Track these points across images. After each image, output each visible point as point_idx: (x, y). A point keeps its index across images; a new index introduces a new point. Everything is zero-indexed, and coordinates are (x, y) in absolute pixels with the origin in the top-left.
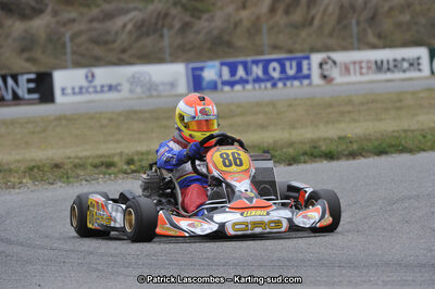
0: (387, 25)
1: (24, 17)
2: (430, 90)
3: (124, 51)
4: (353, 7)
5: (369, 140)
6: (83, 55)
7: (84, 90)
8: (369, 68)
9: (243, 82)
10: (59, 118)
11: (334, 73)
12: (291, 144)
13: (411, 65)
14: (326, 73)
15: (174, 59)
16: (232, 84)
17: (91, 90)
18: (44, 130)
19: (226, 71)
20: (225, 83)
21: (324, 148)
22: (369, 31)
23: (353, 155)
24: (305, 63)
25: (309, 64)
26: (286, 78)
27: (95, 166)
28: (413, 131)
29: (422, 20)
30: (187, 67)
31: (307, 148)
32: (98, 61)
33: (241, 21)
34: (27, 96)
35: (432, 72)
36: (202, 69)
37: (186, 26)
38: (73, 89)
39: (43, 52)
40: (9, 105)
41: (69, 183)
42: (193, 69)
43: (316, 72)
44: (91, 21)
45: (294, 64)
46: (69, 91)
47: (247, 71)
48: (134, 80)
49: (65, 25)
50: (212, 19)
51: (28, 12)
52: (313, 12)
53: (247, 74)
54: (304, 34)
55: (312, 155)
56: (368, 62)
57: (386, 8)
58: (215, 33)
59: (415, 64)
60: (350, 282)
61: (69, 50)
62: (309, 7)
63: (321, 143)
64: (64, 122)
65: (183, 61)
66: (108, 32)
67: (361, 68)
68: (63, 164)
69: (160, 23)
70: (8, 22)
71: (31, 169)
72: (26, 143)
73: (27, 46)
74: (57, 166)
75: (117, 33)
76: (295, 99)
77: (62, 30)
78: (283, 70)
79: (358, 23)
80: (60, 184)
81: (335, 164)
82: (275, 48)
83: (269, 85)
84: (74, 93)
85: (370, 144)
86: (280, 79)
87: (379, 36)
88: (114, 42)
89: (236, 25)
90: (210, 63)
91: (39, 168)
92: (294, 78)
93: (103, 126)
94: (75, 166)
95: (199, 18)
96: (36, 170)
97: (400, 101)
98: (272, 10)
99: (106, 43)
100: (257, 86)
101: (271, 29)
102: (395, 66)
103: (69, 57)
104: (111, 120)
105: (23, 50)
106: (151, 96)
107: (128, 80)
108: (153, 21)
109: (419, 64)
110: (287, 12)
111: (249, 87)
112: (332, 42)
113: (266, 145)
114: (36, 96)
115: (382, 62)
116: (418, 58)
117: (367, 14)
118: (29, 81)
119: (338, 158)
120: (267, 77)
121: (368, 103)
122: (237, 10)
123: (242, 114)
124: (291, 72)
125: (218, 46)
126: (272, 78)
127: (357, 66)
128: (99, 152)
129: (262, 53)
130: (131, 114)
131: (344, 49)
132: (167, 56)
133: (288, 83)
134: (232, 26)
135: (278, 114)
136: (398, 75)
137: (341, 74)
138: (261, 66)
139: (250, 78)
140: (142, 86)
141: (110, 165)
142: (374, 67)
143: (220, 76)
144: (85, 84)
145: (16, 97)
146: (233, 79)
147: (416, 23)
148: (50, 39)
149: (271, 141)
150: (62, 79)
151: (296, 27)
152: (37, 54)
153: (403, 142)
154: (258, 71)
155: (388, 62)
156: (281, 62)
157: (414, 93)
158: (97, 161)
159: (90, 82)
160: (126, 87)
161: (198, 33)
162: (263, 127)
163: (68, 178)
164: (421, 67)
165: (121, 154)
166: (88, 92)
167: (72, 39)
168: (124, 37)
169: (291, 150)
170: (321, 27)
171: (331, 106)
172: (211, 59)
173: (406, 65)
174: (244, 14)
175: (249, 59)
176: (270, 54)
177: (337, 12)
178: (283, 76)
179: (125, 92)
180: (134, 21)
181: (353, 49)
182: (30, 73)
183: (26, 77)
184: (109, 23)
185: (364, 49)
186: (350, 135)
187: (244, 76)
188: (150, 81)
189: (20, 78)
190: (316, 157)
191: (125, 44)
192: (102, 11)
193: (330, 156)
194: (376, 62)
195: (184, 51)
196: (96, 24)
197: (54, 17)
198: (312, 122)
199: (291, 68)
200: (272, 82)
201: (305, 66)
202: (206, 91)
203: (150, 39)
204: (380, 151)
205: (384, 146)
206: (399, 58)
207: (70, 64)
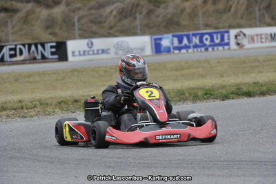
1: (48, 6)
3: (111, 28)
6: (85, 31)
7: (86, 53)
8: (266, 38)
9: (187, 47)
10: (73, 71)
11: (245, 42)
12: (224, 87)
14: (239, 42)
15: (143, 33)
16: (180, 49)
17: (91, 53)
18: (64, 79)
19: (176, 40)
20: (175, 48)
21: (245, 89)
22: (266, 15)
23: (263, 94)
24: (226, 35)
25: (229, 36)
26: (214, 45)
30: (151, 38)
31: (234, 89)
32: (95, 35)
33: (185, 9)
34: (50, 57)
36: (161, 39)
37: (150, 12)
38: (79, 52)
39: (61, 28)
40: (39, 63)
42: (155, 39)
43: (233, 41)
44: (90, 9)
45: (219, 36)
46: (77, 53)
47: (189, 40)
48: (117, 47)
49: (74, 11)
50: (167, 7)
51: (50, 3)
52: (230, 3)
54: (225, 17)
55: (237, 94)
56: (266, 34)
58: (169, 16)
61: (76, 27)
63: (242, 86)
64: (75, 73)
65: (149, 35)
66: (101, 16)
68: (80, 100)
69: (134, 11)
70: (38, 10)
71: (60, 103)
72: (53, 87)
73: (50, 24)
74: (76, 101)
75: (106, 17)
76: (221, 58)
77: (72, 14)
78: (212, 40)
79: (259, 10)
80: (79, 112)
81: (252, 99)
82: (207, 26)
83: (203, 49)
84: (80, 55)
85: (273, 87)
86: (210, 46)
87: (273, 19)
88: (105, 22)
89: (183, 11)
90: (165, 36)
91: (65, 102)
92: (219, 45)
93: (101, 76)
95: (159, 7)
96: (63, 104)
98: (205, 2)
99: (100, 23)
100: (195, 50)
101: (204, 14)
103: (77, 31)
104: (105, 72)
105: (48, 28)
108: (130, 9)
110: (214, 3)
111: (190, 50)
112: (243, 22)
114: (56, 57)
115: (275, 35)
117: (264, 4)
118: (52, 47)
119: (254, 96)
120: (202, 44)
121: (268, 60)
122: (183, 1)
123: (188, 68)
124: (217, 41)
125: (171, 25)
126: (205, 45)
127: (259, 37)
129: (199, 29)
131: (250, 26)
132: (139, 31)
133: (216, 48)
134: (179, 12)
135: (211, 68)
137: (249, 43)
138: (198, 37)
139: (191, 45)
140: (123, 50)
142: (269, 38)
143: (173, 44)
144: (87, 49)
145: (43, 57)
146: (180, 46)
148: (64, 21)
149: (210, 85)
150: (73, 46)
151: (220, 13)
152: (57, 30)
154: (196, 40)
156: (211, 35)
159: (91, 48)
160: (112, 51)
162: (202, 76)
166: (88, 54)
167: (79, 20)
168: (111, 18)
169: (224, 91)
170: (236, 12)
171: (244, 62)
172: (166, 33)
174: (187, 4)
175: (191, 33)
176: (203, 29)
177: (246, 3)
178: (212, 43)
179: (112, 54)
180: (117, 9)
181: (256, 26)
182: (52, 42)
183: (50, 44)
184: (102, 11)
185: (263, 26)
186: (260, 81)
187: (188, 44)
188: (128, 47)
189: (46, 45)
190: (239, 95)
191: (112, 24)
192: (97, 3)
193: (249, 94)
194: (271, 35)
195: (149, 28)
196: (93, 11)
197: (67, 6)
198: (234, 73)
199: (217, 39)
200: (205, 47)
201: (226, 37)
202: (164, 53)
203: (128, 20)
207: (77, 36)
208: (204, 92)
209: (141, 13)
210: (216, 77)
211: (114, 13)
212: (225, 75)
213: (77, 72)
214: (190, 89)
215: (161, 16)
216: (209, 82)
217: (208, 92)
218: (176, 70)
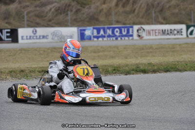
0: (167, 14)
1: (6, 4)
2: (187, 43)
3: (50, 21)
4: (153, 5)
5: (162, 65)
6: (32, 22)
7: (31, 38)
8: (159, 33)
9: (103, 37)
11: (144, 34)
12: (127, 65)
13: (178, 32)
14: (140, 34)
15: (72, 25)
16: (98, 37)
17: (34, 37)
18: (15, 55)
19: (95, 31)
20: (95, 37)
21: (142, 68)
22: (160, 17)
23: (154, 72)
24: (131, 29)
25: (133, 30)
26: (122, 36)
28: (181, 62)
29: (184, 12)
30: (78, 29)
31: (134, 67)
32: (38, 25)
33: (102, 9)
34: (6, 39)
35: (187, 36)
36: (85, 30)
37: (78, 11)
38: (27, 37)
39: (14, 20)
42: (81, 30)
43: (135, 34)
44: (36, 7)
45: (126, 30)
46: (25, 38)
47: (105, 32)
48: (54, 34)
49: (24, 8)
50: (90, 8)
51: (8, 1)
52: (135, 7)
53: (105, 33)
54: (130, 16)
55: (136, 71)
56: (159, 30)
57: (168, 6)
58: (91, 14)
59: (180, 32)
61: (25, 19)
62: (133, 4)
63: (140, 66)
64: (23, 51)
65: (76, 27)
66: (43, 12)
68: (25, 70)
69: (66, 10)
71: (11, 72)
72: (7, 60)
73: (7, 16)
74: (22, 71)
75: (47, 13)
76: (127, 46)
77: (23, 10)
78: (121, 32)
79: (155, 12)
80: (24, 79)
81: (146, 75)
82: (118, 22)
84: (27, 39)
85: (162, 67)
86: (119, 36)
87: (164, 19)
88: (46, 16)
89: (101, 11)
90: (88, 28)
91: (14, 72)
92: (126, 36)
93: (40, 54)
94: (30, 71)
95: (84, 7)
96: (13, 73)
97: (174, 48)
98: (117, 5)
99: (42, 17)
100: (109, 39)
101: (116, 14)
102: (171, 32)
103: (26, 21)
104: (44, 51)
105: (5, 18)
106: (61, 41)
108: (64, 8)
109: (181, 32)
110: (123, 6)
111: (105, 39)
112: (143, 20)
113: (115, 65)
114: (10, 39)
115: (165, 30)
116: (181, 29)
117: (159, 9)
118: (7, 32)
119: (148, 73)
120: (114, 35)
121: (159, 48)
122: (101, 4)
123: (103, 51)
124: (124, 33)
125: (92, 20)
126: (116, 36)
127: (154, 32)
129: (112, 24)
130: (54, 49)
131: (148, 24)
132: (69, 24)
133: (123, 38)
134: (99, 11)
135: (119, 52)
136: (172, 37)
137: (147, 35)
138: (111, 30)
139: (106, 35)
142: (161, 32)
143: (93, 34)
144: (32, 35)
146: (98, 35)
147: (181, 14)
148: (17, 14)
149: (117, 64)
150: (22, 32)
151: (127, 13)
152: (11, 20)
153: (177, 67)
154: (109, 32)
155: (168, 30)
156: (120, 29)
157: (180, 45)
159: (35, 34)
160: (50, 37)
161: (83, 14)
162: (113, 57)
166: (33, 38)
167: (27, 15)
168: (50, 14)
169: (127, 68)
170: (138, 13)
171: (143, 49)
172: (89, 26)
173: (176, 32)
174: (104, 6)
176: (115, 25)
177: (146, 7)
178: (120, 35)
179: (50, 40)
180: (55, 8)
181: (152, 24)
182: (8, 29)
183: (6, 30)
184: (44, 8)
185: (157, 24)
186: (153, 63)
187: (103, 34)
189: (3, 31)
190: (138, 72)
191: (50, 18)
192: (41, 2)
193: (144, 72)
194: (162, 30)
195: (77, 22)
196: (38, 8)
197: (19, 4)
198: (135, 56)
199: (124, 31)
200: (116, 37)
201: (131, 31)
202: (86, 40)
203: (62, 15)
204: (167, 71)
205: (169, 68)
206: (173, 29)
207: (26, 26)
208: (113, 68)
209: (71, 11)
210: (122, 59)
212: (128, 57)
214: (103, 66)
216: (117, 62)
217: (116, 69)
218: (95, 52)
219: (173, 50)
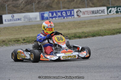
0: (95, 1)
2: (107, 18)
3: (22, 9)
5: (90, 33)
6: (11, 11)
7: (11, 20)
8: (90, 13)
9: (55, 17)
10: (4, 28)
11: (81, 14)
12: (69, 34)
13: (102, 12)
14: (78, 14)
15: (36, 11)
16: (52, 18)
17: (13, 20)
19: (50, 14)
20: (50, 18)
21: (78, 35)
22: (90, 2)
23: (86, 37)
24: (72, 12)
25: (74, 12)
26: (67, 16)
27: (14, 41)
28: (102, 30)
31: (73, 35)
32: (15, 12)
35: (108, 14)
36: (44, 14)
37: (39, 2)
38: (8, 20)
41: (7, 46)
42: (41, 14)
43: (75, 14)
44: (13, 1)
45: (69, 12)
46: (7, 20)
47: (56, 14)
48: (25, 17)
49: (5, 2)
54: (72, 4)
56: (90, 11)
58: (47, 4)
59: (103, 11)
60: (85, 72)
61: (7, 9)
64: (5, 29)
65: (38, 12)
66: (18, 4)
67: (88, 13)
68: (5, 41)
69: (32, 2)
74: (4, 41)
75: (20, 4)
76: (70, 22)
77: (5, 3)
78: (66, 14)
79: (87, 1)
80: (5, 46)
82: (64, 8)
83: (62, 18)
84: (8, 21)
85: (90, 34)
86: (66, 16)
87: (93, 4)
88: (19, 7)
90: (46, 12)
92: (69, 16)
93: (16, 30)
94: (9, 41)
99: (17, 7)
100: (59, 18)
101: (63, 2)
102: (98, 12)
103: (7, 11)
104: (19, 28)
106: (30, 21)
107: (23, 17)
108: (30, 1)
109: (104, 11)
111: (57, 18)
112: (80, 6)
115: (94, 11)
116: (104, 10)
119: (82, 38)
120: (62, 16)
121: (90, 22)
124: (69, 14)
125: (48, 7)
127: (87, 12)
128: (15, 37)
129: (60, 9)
130: (24, 27)
131: (83, 8)
132: (34, 10)
133: (68, 17)
134: (52, 2)
135: (65, 26)
136: (98, 15)
137: (83, 15)
138: (60, 13)
139: (57, 16)
140: (27, 19)
141: (18, 41)
142: (91, 12)
143: (49, 16)
144: (11, 18)
146: (52, 16)
148: (1, 6)
150: (5, 17)
151: (70, 2)
153: (100, 33)
154: (59, 14)
155: (95, 11)
156: (65, 11)
157: (102, 19)
158: (15, 40)
159: (13, 18)
160: (23, 19)
162: (61, 29)
163: (7, 44)
164: (105, 12)
165: (21, 38)
166: (12, 20)
167: (7, 6)
168: (22, 5)
169: (69, 36)
170: (77, 2)
171: (79, 23)
172: (47, 11)
173: (100, 12)
175: (57, 11)
176: (63, 9)
178: (66, 15)
179: (22, 21)
180: (25, 1)
181: (86, 8)
185: (89, 8)
186: (85, 31)
187: (56, 16)
188: (29, 17)
190: (76, 38)
191: (22, 7)
193: (80, 37)
194: (92, 11)
195: (39, 9)
198: (74, 28)
199: (69, 13)
202: (45, 20)
204: (94, 36)
205: (95, 34)
206: (98, 10)
207: (7, 13)
209: (35, 2)
211: (23, 2)
212: (70, 29)
213: (6, 28)
215: (44, 3)
219: (98, 23)
